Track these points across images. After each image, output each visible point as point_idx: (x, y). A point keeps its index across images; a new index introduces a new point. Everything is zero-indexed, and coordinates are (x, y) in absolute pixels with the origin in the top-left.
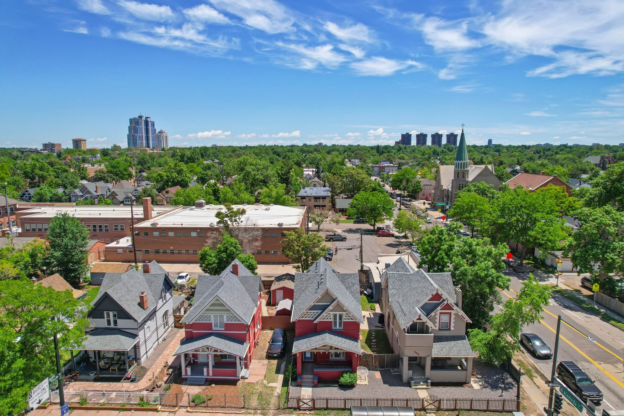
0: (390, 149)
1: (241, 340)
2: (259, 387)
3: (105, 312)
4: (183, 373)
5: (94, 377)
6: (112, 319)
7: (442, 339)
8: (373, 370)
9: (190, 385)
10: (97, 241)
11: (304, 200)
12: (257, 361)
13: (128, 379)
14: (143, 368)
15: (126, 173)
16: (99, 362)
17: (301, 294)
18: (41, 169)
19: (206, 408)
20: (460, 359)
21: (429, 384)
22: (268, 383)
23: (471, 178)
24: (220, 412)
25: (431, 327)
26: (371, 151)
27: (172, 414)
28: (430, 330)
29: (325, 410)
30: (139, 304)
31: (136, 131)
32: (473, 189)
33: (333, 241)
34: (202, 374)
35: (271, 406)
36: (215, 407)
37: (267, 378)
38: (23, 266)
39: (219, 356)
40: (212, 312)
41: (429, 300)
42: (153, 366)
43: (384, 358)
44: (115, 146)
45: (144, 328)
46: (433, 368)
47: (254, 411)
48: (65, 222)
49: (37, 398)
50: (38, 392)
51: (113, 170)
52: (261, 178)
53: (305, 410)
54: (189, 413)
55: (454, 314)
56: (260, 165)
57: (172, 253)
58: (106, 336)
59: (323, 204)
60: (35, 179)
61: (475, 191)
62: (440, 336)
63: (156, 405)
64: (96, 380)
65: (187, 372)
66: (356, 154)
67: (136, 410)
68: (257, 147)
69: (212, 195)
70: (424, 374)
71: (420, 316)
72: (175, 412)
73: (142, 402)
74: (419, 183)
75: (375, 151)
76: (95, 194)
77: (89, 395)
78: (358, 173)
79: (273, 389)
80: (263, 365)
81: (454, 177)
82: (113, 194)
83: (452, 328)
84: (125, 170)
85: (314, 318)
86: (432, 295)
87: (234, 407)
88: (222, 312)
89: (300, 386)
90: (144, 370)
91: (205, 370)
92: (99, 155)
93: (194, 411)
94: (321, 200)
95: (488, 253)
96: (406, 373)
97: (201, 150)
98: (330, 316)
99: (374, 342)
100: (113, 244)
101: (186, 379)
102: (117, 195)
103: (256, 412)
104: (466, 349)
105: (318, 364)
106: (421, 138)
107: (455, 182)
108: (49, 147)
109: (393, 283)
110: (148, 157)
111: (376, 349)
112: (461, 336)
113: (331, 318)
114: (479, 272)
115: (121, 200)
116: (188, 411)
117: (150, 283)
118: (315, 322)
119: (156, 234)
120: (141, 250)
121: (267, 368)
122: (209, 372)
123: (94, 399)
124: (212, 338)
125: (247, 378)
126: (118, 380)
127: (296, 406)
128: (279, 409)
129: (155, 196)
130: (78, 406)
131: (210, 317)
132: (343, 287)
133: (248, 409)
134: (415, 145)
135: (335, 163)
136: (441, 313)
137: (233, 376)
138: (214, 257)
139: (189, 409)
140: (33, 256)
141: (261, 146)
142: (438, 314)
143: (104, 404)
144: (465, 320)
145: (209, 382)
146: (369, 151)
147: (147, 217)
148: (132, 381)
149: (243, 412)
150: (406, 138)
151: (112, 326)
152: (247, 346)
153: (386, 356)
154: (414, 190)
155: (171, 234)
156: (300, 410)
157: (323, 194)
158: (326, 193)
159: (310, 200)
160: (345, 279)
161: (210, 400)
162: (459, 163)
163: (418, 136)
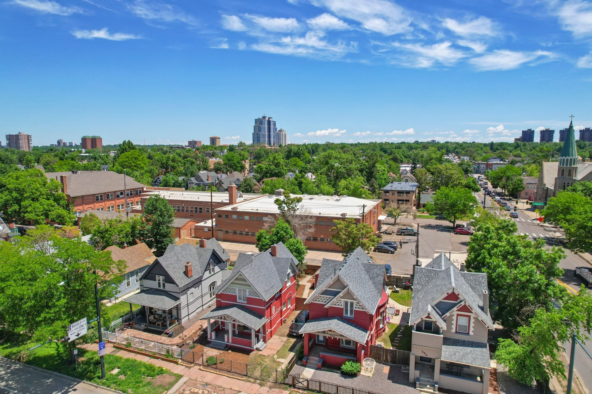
0: (505, 146)
1: (259, 315)
2: (268, 360)
3: (157, 276)
4: (209, 337)
5: (144, 328)
6: (161, 282)
7: (459, 343)
8: (384, 364)
9: (212, 348)
10: (190, 220)
11: (388, 194)
12: (278, 337)
13: (167, 334)
14: (182, 327)
15: (238, 165)
16: (149, 316)
17: (324, 279)
18: (173, 161)
19: (215, 369)
20: (481, 370)
21: (436, 389)
22: (278, 358)
23: (579, 176)
24: (226, 375)
25: (442, 328)
26: (484, 149)
27: (187, 369)
28: (441, 332)
29: (317, 392)
30: (185, 273)
31: (260, 130)
32: (580, 188)
33: (404, 235)
34: (223, 340)
35: (270, 379)
36: (223, 370)
37: (278, 354)
38: (125, 235)
39: (242, 326)
40: (236, 286)
41: (444, 299)
42: (191, 327)
43: (396, 353)
44: (241, 143)
45: (187, 293)
46: (442, 372)
47: (254, 380)
48: (156, 201)
49: (76, 331)
50: (76, 327)
51: (228, 163)
52: (343, 171)
53: (299, 389)
54: (200, 371)
55: (474, 318)
56: (344, 159)
57: (247, 234)
58: (155, 296)
59: (407, 198)
60: (168, 169)
61: (582, 191)
62: (456, 340)
63: (178, 358)
64: (145, 330)
65: (212, 336)
66: (467, 151)
67: (162, 359)
68: (367, 144)
69: (297, 185)
70: (432, 377)
71: (429, 314)
72: (190, 368)
73: (168, 354)
74: (521, 181)
75: (488, 148)
76: (206, 182)
77: (136, 341)
78: (447, 169)
79: (279, 363)
80: (282, 341)
81: (558, 175)
82: (220, 183)
83: (471, 333)
84: (239, 163)
85: (327, 302)
86: (448, 294)
87: (238, 374)
88: (245, 287)
89: (305, 366)
90: (182, 329)
91: (226, 336)
92: (226, 150)
93: (205, 370)
94: (405, 195)
95: (536, 256)
96: (413, 373)
97: (312, 147)
98: (341, 303)
99: (398, 338)
100: (202, 224)
101: (210, 342)
102: (223, 183)
103: (256, 381)
104: (484, 359)
105: (329, 349)
106: (547, 135)
107: (558, 181)
108: (192, 144)
109: (420, 278)
110: (263, 152)
111: (397, 344)
112: (482, 343)
113: (342, 305)
114: (518, 276)
115: (226, 188)
116: (200, 369)
117: (200, 256)
118: (325, 307)
119: (235, 217)
120: (222, 231)
121: (283, 345)
122: (229, 339)
123: (137, 345)
124: (235, 309)
125: (261, 350)
126: (159, 333)
127: (291, 383)
128: (276, 383)
129: (253, 185)
130: (124, 347)
131: (235, 289)
132: (367, 277)
133: (249, 377)
134: (539, 142)
135: (433, 159)
136: (458, 315)
137: (248, 347)
138: (268, 239)
139: (201, 367)
140: (133, 228)
141: (372, 143)
142: (455, 316)
143: (142, 350)
144: (486, 326)
145: (228, 348)
146: (482, 149)
147: (231, 202)
148: (169, 336)
149: (244, 379)
150: (528, 135)
151: (162, 288)
152: (265, 320)
153: (398, 352)
154: (514, 189)
155: (247, 218)
156: (295, 387)
157: (408, 188)
158: (411, 188)
159: (393, 194)
160: (371, 269)
161: (221, 363)
162: (564, 159)
163: (543, 133)
